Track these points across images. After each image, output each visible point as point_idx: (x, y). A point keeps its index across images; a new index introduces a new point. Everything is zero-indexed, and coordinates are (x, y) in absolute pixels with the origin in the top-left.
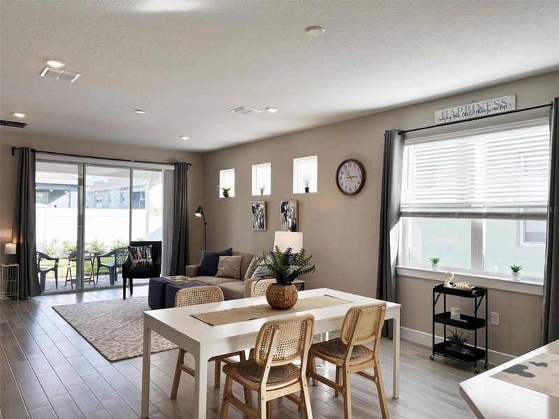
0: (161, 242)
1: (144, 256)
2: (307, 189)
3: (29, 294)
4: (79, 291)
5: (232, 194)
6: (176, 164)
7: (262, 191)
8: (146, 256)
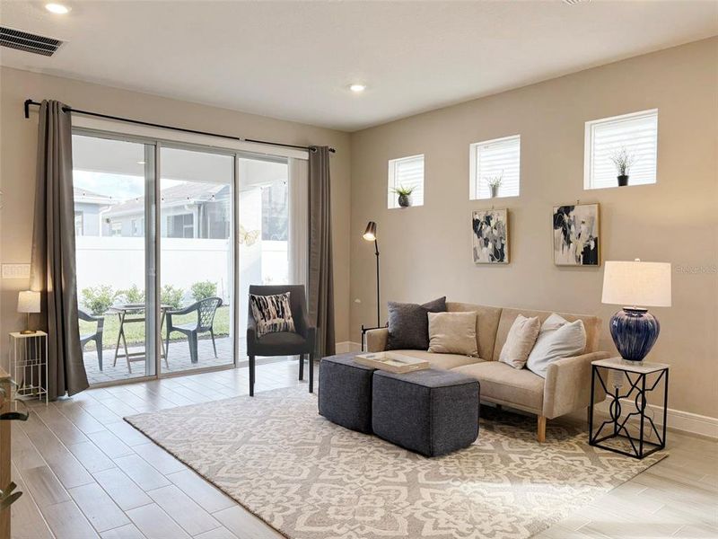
0: (303, 286)
1: (280, 313)
2: (623, 180)
3: (66, 388)
4: (153, 379)
5: (417, 200)
6: (311, 149)
7: (494, 189)
8: (283, 312)
